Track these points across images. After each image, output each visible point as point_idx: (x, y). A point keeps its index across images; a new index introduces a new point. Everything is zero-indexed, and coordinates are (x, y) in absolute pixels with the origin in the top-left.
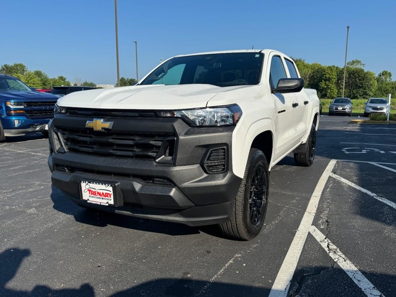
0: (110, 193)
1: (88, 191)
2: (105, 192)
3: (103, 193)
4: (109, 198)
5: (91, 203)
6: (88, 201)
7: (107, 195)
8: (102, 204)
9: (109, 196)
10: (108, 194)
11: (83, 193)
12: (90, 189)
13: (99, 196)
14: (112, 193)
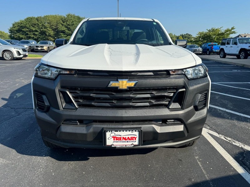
0: (135, 136)
1: (113, 138)
2: (130, 137)
3: (128, 138)
4: (134, 141)
5: (115, 147)
6: (112, 146)
7: (132, 139)
8: (127, 146)
9: (134, 139)
10: (133, 137)
11: (107, 140)
12: (115, 136)
13: (124, 140)
14: (137, 136)
